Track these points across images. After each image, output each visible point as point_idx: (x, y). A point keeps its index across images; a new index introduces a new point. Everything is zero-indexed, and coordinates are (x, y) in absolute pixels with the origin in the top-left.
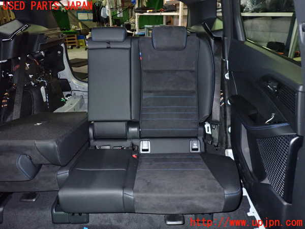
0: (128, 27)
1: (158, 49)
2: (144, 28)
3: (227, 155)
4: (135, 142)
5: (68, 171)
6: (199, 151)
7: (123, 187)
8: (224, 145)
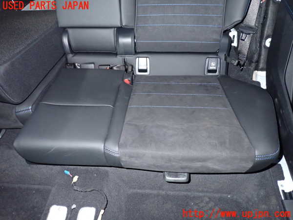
3: (254, 79)
4: (129, 58)
5: (30, 107)
6: (217, 73)
7: (106, 140)
8: (253, 65)
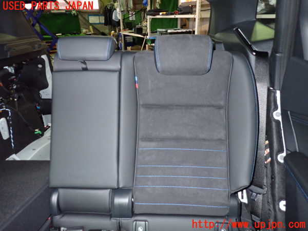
0: (140, 31)
1: (165, 73)
2: (156, 32)
